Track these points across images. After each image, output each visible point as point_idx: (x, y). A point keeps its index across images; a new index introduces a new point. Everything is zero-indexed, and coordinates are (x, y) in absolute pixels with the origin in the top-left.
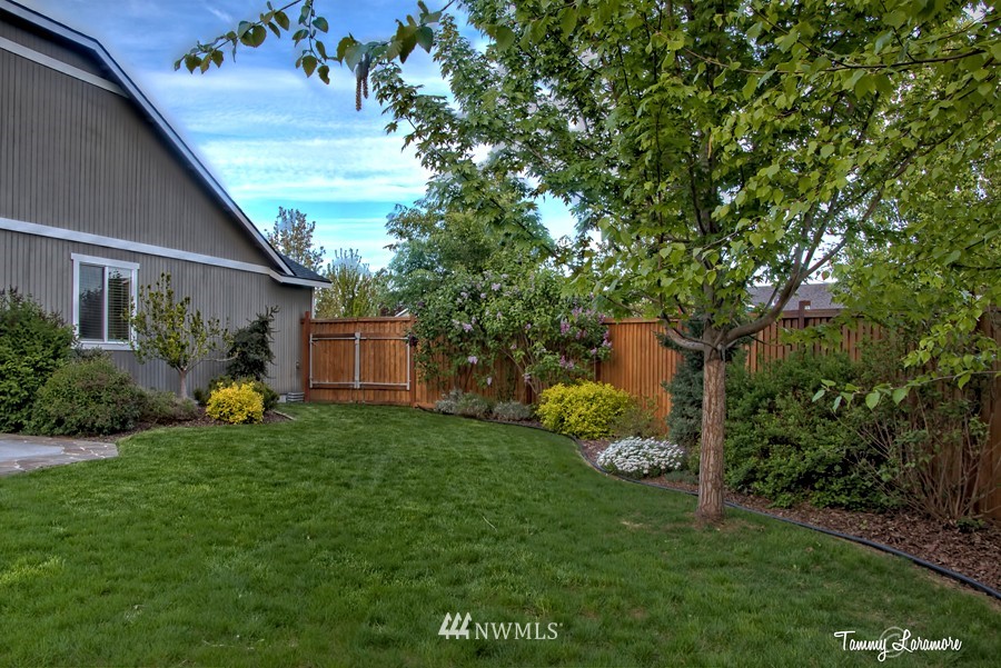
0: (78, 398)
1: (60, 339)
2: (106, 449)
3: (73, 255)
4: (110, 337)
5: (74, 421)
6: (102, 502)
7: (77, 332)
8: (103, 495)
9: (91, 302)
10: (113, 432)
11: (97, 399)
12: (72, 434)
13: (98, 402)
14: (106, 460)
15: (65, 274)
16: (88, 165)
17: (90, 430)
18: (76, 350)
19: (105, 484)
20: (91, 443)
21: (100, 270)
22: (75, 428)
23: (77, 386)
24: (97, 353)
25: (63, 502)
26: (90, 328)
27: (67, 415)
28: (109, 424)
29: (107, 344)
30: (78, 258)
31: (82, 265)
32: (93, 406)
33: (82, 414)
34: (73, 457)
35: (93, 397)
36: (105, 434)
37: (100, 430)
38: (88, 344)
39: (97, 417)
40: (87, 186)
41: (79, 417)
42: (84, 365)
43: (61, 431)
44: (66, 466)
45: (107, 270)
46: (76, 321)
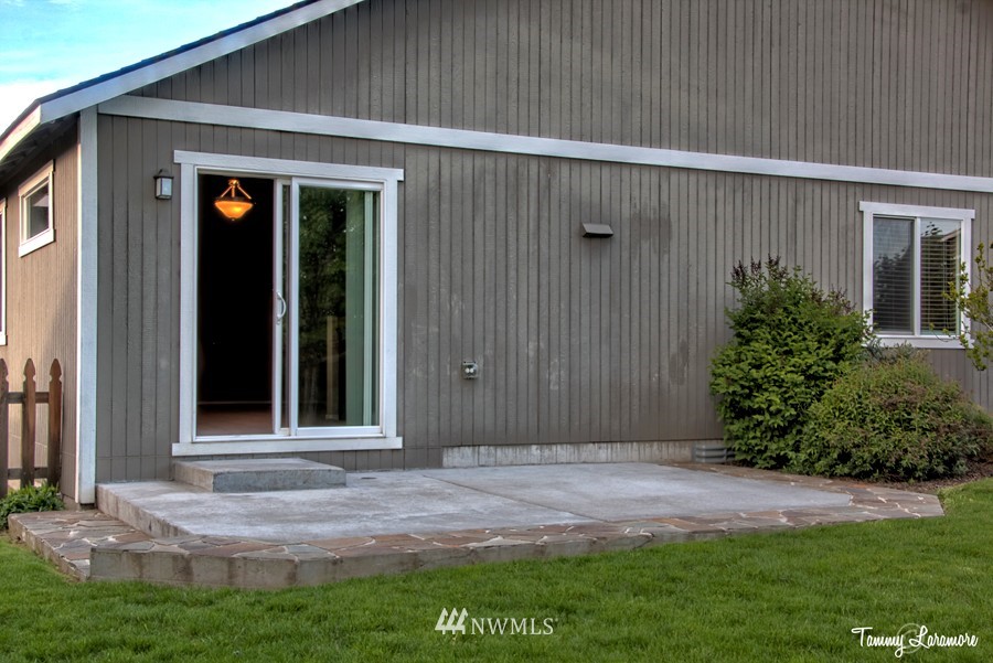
0: (873, 421)
1: (845, 331)
2: (922, 504)
3: (864, 205)
4: (925, 328)
5: (866, 455)
6: (921, 586)
7: (870, 322)
8: (921, 576)
9: (892, 278)
10: (932, 476)
11: (907, 425)
12: (863, 476)
13: (906, 429)
14: (922, 520)
15: (850, 234)
16: (886, 60)
17: (893, 471)
18: (870, 349)
19: (924, 559)
20: (895, 491)
21: (907, 224)
22: (868, 467)
23: (872, 402)
24: (904, 353)
25: (856, 580)
26: (891, 313)
27: (857, 446)
28: (924, 464)
29: (920, 338)
30: (871, 208)
31: (877, 218)
32: (897, 434)
33: (880, 445)
34: (867, 512)
35: (898, 421)
36: (918, 479)
37: (910, 473)
38: (888, 340)
39: (906, 451)
40: (885, 98)
41: (875, 450)
42: (884, 373)
43: (846, 470)
44: (858, 524)
45: (918, 222)
46: (868, 306)
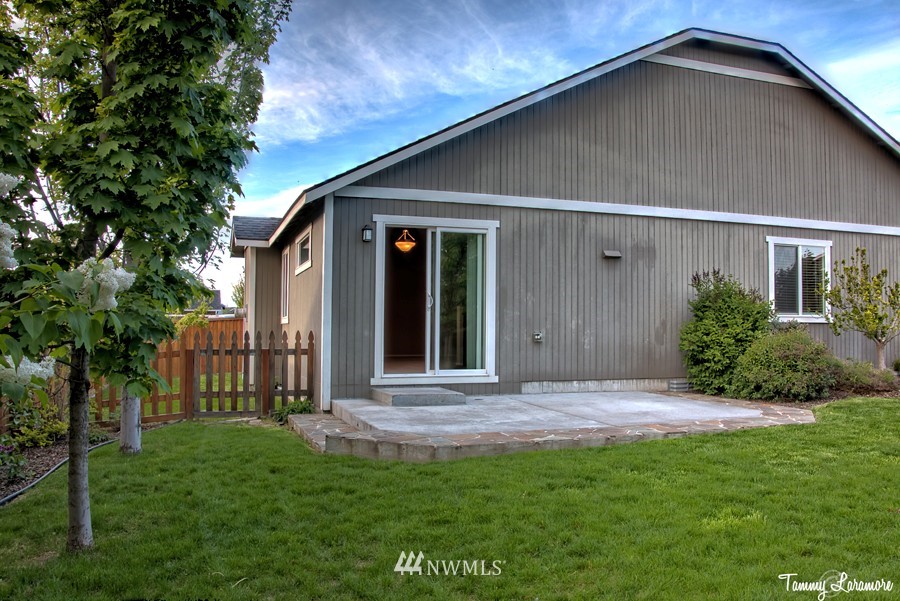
0: (775, 367)
1: (758, 313)
2: (804, 415)
3: (768, 238)
4: (805, 311)
5: (771, 387)
6: (801, 465)
7: (773, 307)
8: (802, 459)
9: (785, 281)
10: (809, 399)
11: (794, 368)
12: (769, 399)
13: (794, 371)
14: (803, 425)
15: (761, 255)
16: (778, 154)
17: (786, 396)
18: (773, 323)
19: (804, 448)
20: (787, 408)
21: (794, 249)
22: (772, 394)
23: (774, 355)
24: (793, 326)
25: (763, 462)
26: (786, 302)
27: (765, 381)
28: (804, 391)
29: (801, 317)
30: (772, 240)
31: (776, 246)
32: (789, 374)
33: (779, 381)
34: (771, 421)
35: (789, 366)
36: (801, 400)
37: (796, 396)
38: (785, 318)
39: (794, 384)
40: (779, 176)
41: (776, 383)
42: (782, 337)
43: (759, 396)
44: (765, 428)
45: (800, 249)
46: (772, 296)
